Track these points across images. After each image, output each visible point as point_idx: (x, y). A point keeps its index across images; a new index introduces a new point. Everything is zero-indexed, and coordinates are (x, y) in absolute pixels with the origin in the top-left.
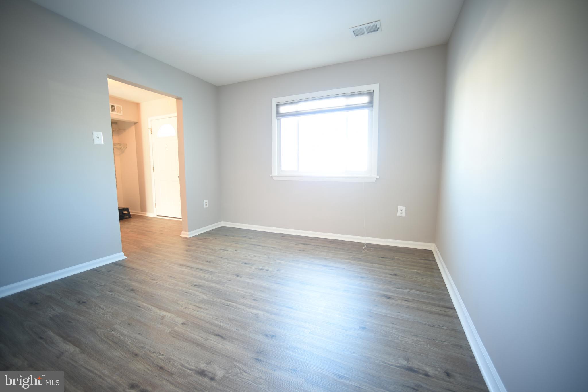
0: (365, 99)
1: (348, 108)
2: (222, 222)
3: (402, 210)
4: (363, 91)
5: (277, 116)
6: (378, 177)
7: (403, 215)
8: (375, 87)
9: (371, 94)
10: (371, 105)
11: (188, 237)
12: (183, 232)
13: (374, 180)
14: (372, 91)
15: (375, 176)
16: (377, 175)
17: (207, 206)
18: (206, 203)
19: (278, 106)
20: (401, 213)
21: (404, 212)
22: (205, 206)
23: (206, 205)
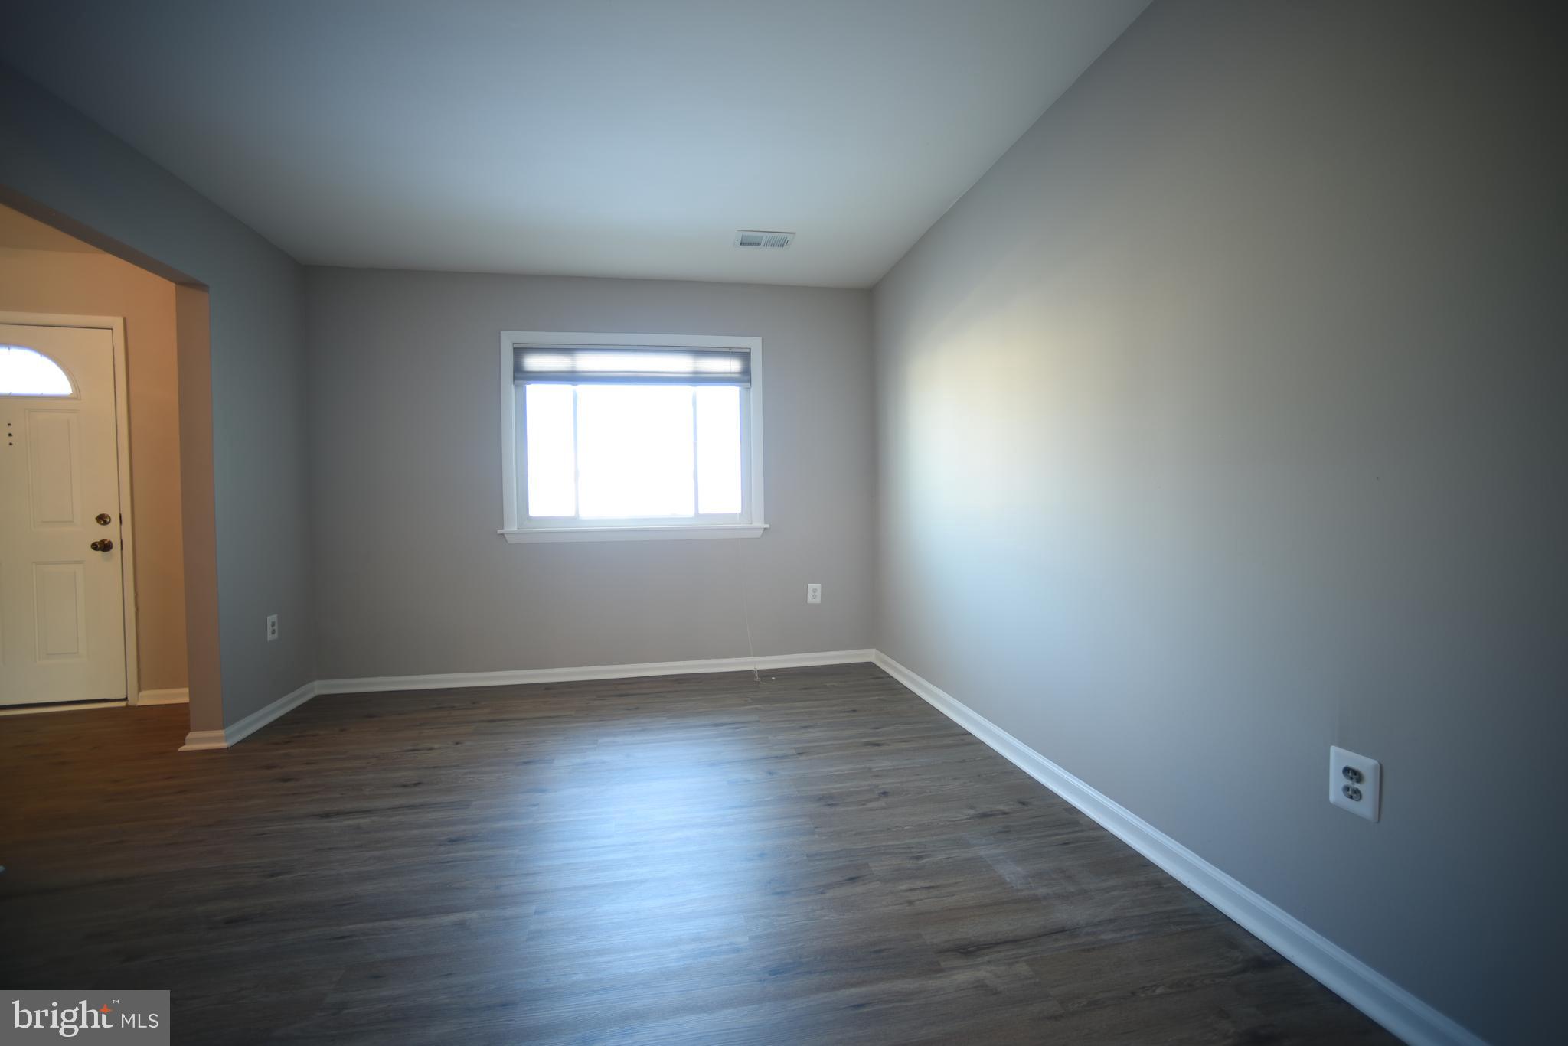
0: (733, 365)
1: (697, 378)
2: (316, 683)
3: (815, 591)
4: (730, 348)
5: (515, 378)
6: (767, 526)
7: (818, 600)
8: (754, 344)
9: (745, 356)
10: (746, 378)
11: (224, 745)
12: (191, 735)
13: (759, 533)
14: (748, 351)
15: (759, 523)
16: (765, 523)
17: (276, 635)
18: (273, 625)
19: (519, 352)
20: (814, 597)
21: (819, 594)
22: (270, 637)
23: (273, 632)
